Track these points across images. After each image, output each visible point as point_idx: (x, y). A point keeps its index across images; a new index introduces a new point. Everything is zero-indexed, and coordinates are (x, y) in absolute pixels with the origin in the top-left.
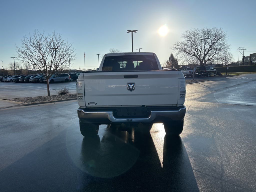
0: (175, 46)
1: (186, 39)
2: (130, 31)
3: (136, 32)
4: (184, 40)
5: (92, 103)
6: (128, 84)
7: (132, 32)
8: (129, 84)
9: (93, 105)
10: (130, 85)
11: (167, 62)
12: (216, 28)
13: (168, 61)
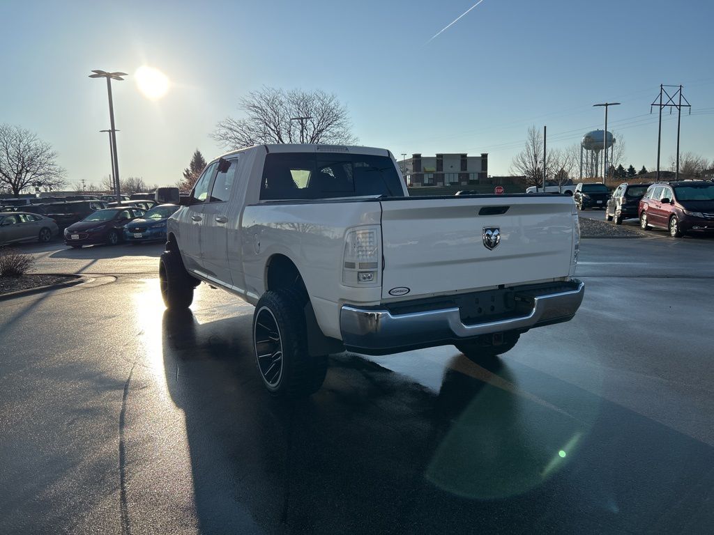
0: (224, 131)
1: (252, 113)
2: (99, 74)
3: (122, 79)
4: (246, 116)
5: (400, 289)
6: (486, 230)
7: (109, 76)
8: (488, 229)
9: (401, 294)
10: (490, 233)
11: (186, 173)
12: (322, 93)
13: (187, 171)
